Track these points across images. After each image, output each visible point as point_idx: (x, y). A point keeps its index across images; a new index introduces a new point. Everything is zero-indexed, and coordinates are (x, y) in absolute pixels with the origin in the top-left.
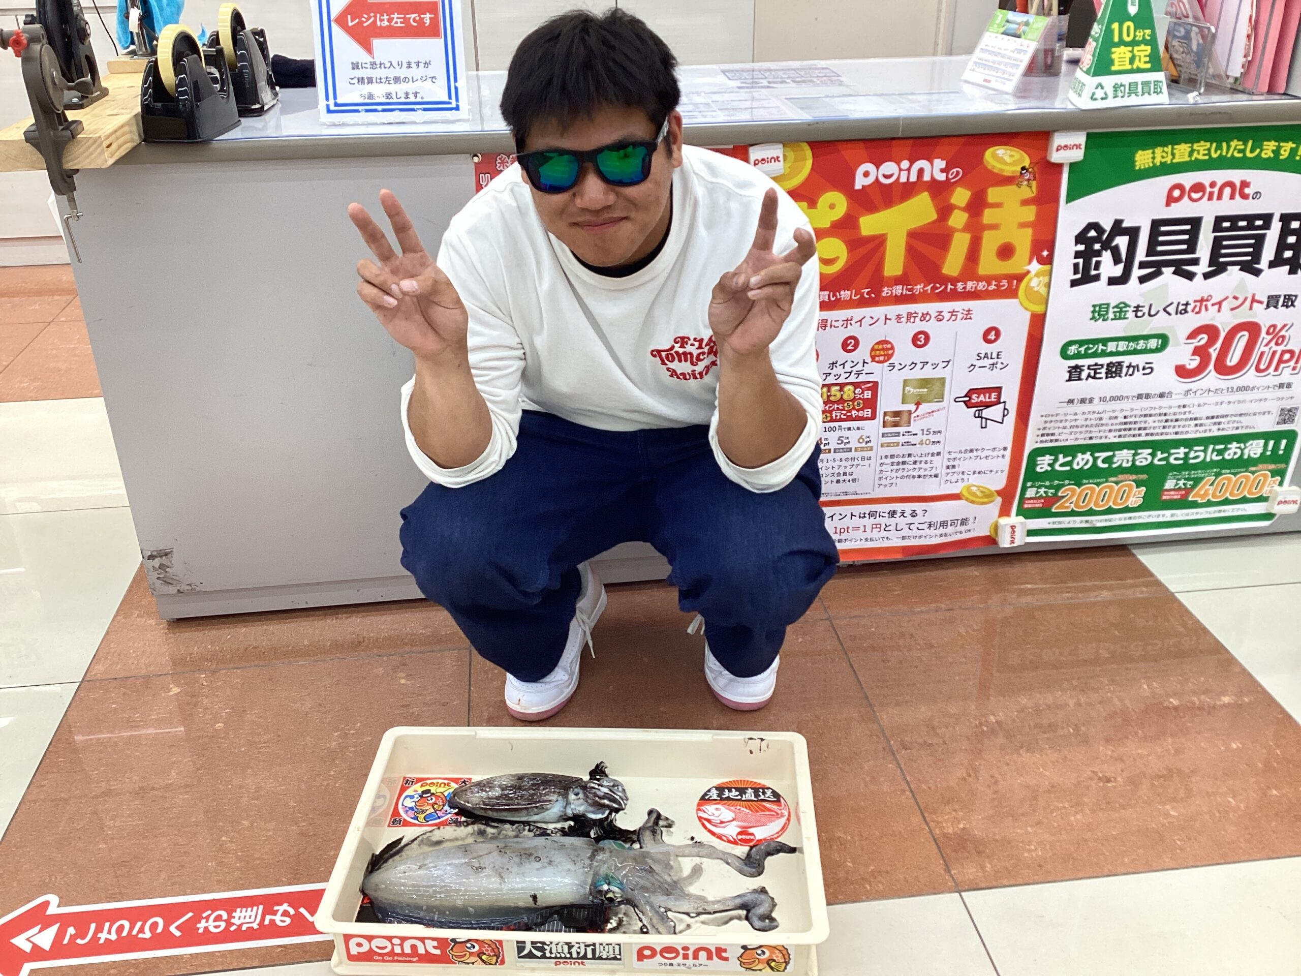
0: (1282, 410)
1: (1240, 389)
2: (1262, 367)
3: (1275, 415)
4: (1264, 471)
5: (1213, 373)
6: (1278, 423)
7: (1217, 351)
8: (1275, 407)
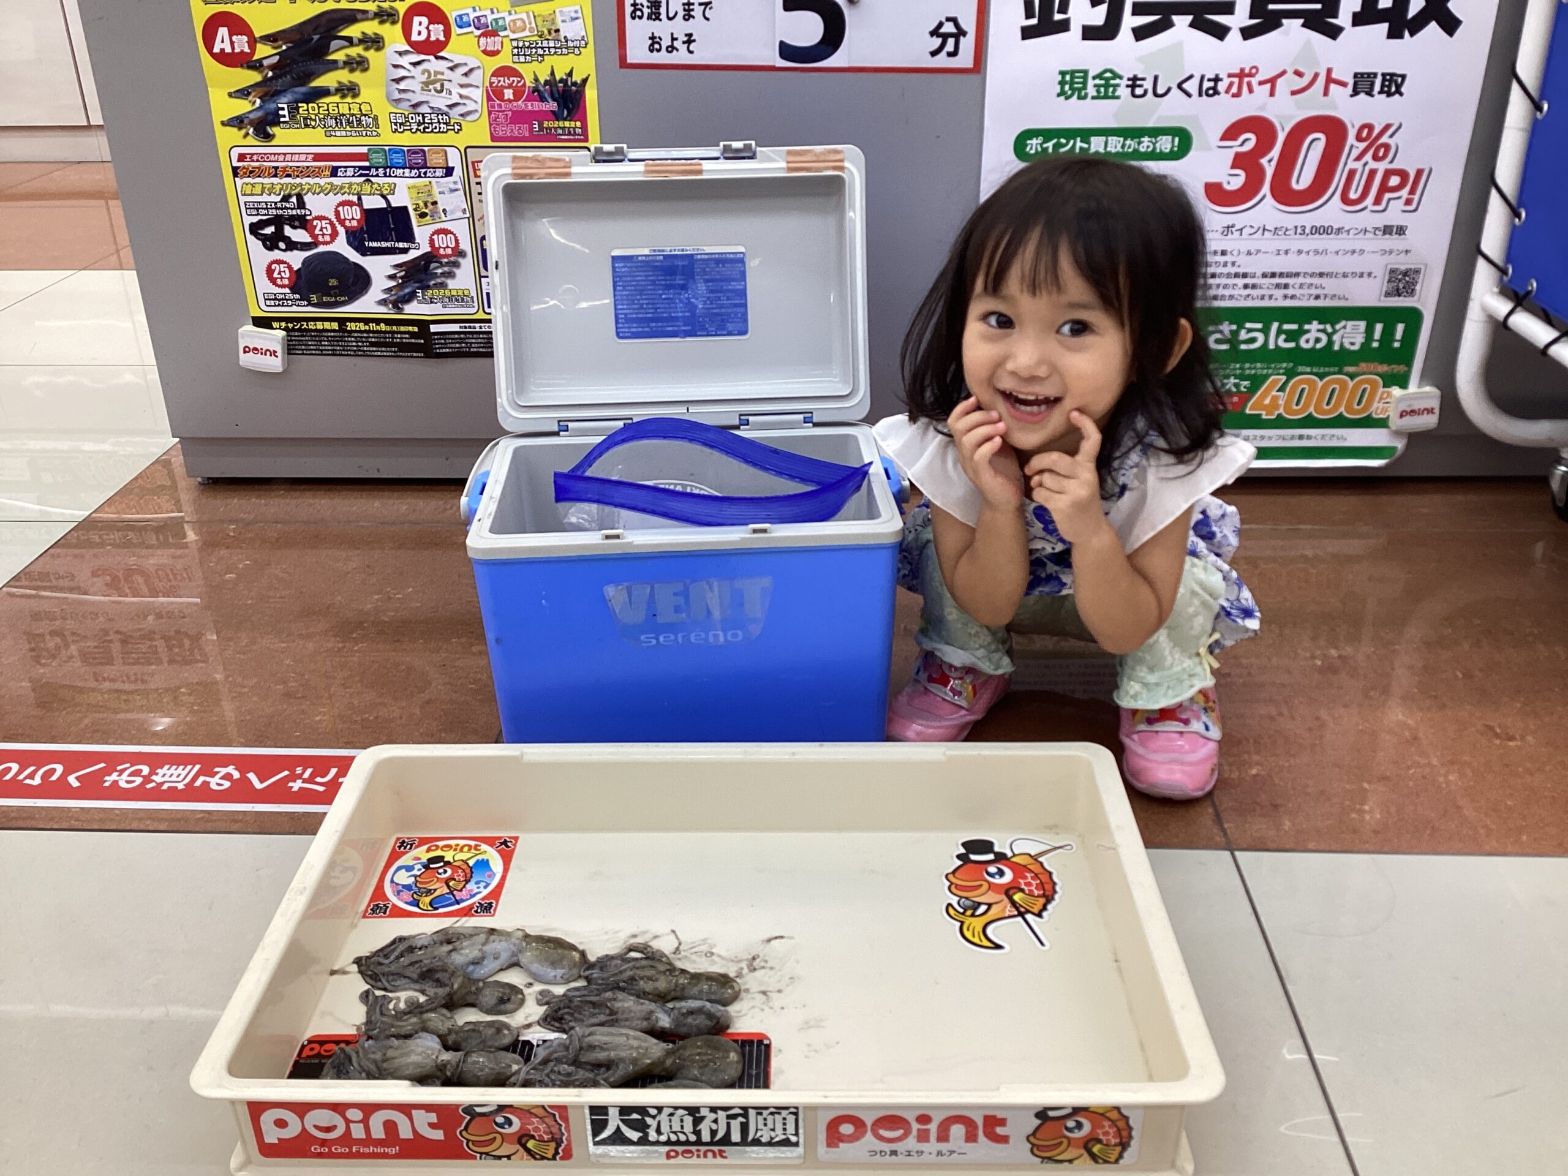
0: (1392, 271)
1: (1317, 230)
2: (1353, 195)
3: (1379, 280)
4: (1370, 376)
5: (1269, 199)
6: (1388, 294)
7: (1274, 163)
8: (1379, 266)
